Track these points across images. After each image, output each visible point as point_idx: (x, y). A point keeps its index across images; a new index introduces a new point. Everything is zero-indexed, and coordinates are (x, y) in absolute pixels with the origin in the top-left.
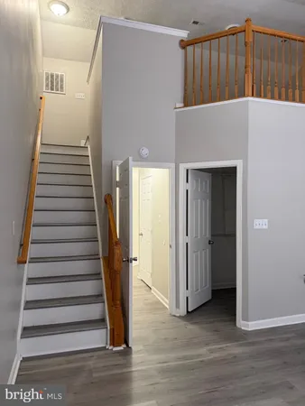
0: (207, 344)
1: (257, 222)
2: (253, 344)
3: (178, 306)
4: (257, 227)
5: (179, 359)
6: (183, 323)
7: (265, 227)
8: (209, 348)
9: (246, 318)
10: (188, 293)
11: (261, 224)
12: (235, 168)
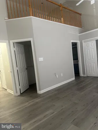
0: (28, 101)
1: (40, 59)
2: (43, 97)
3: (17, 92)
4: (40, 60)
5: (18, 109)
6: (19, 97)
7: (42, 60)
8: (28, 102)
9: (40, 90)
10: (20, 87)
11: (41, 59)
12: (30, 41)
